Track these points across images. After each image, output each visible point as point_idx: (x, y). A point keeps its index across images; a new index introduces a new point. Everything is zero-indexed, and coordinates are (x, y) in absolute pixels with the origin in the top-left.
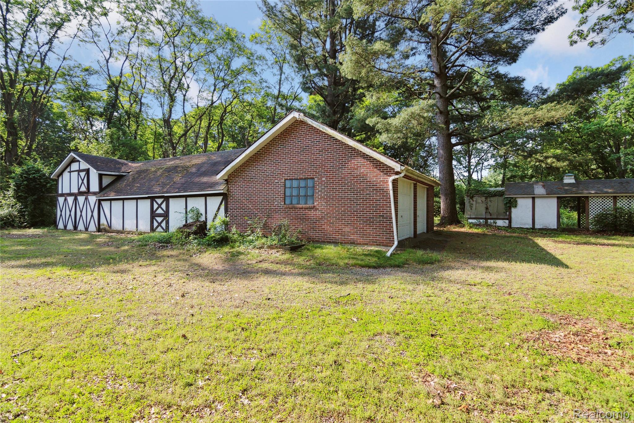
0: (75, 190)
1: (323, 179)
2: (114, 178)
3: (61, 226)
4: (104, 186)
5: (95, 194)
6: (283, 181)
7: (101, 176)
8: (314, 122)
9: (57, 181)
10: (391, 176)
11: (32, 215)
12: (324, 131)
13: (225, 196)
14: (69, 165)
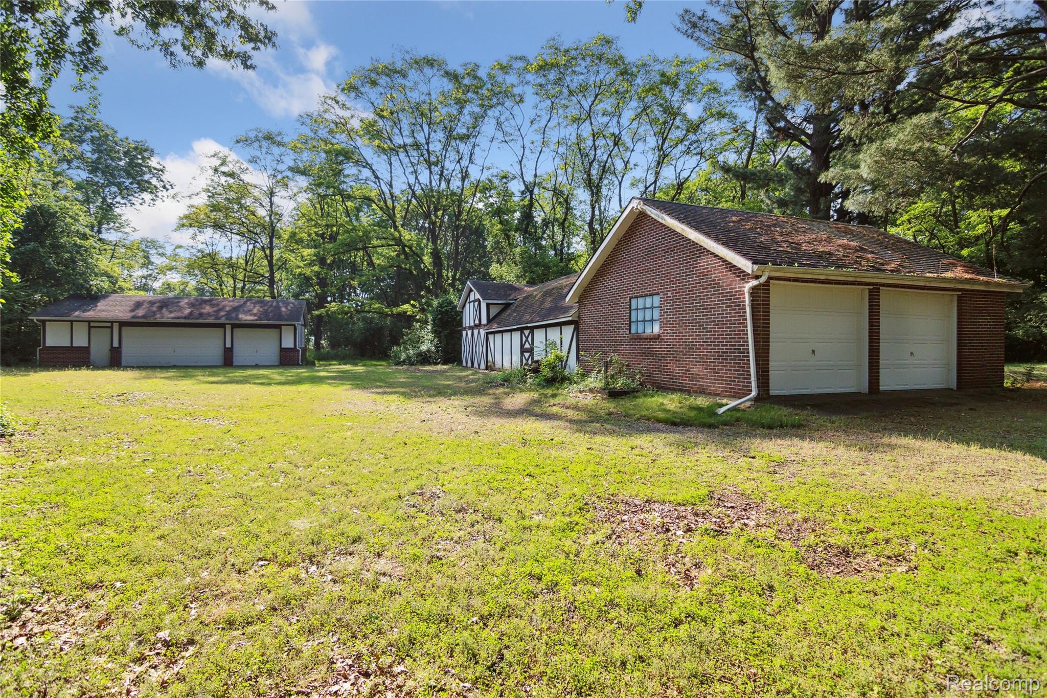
0: (472, 324)
1: (669, 294)
2: (502, 307)
3: (464, 364)
4: (491, 317)
5: (485, 325)
6: (628, 300)
7: (488, 305)
8: (653, 211)
9: (462, 312)
10: (748, 282)
11: (445, 351)
12: (663, 222)
13: (576, 323)
14: (469, 295)
